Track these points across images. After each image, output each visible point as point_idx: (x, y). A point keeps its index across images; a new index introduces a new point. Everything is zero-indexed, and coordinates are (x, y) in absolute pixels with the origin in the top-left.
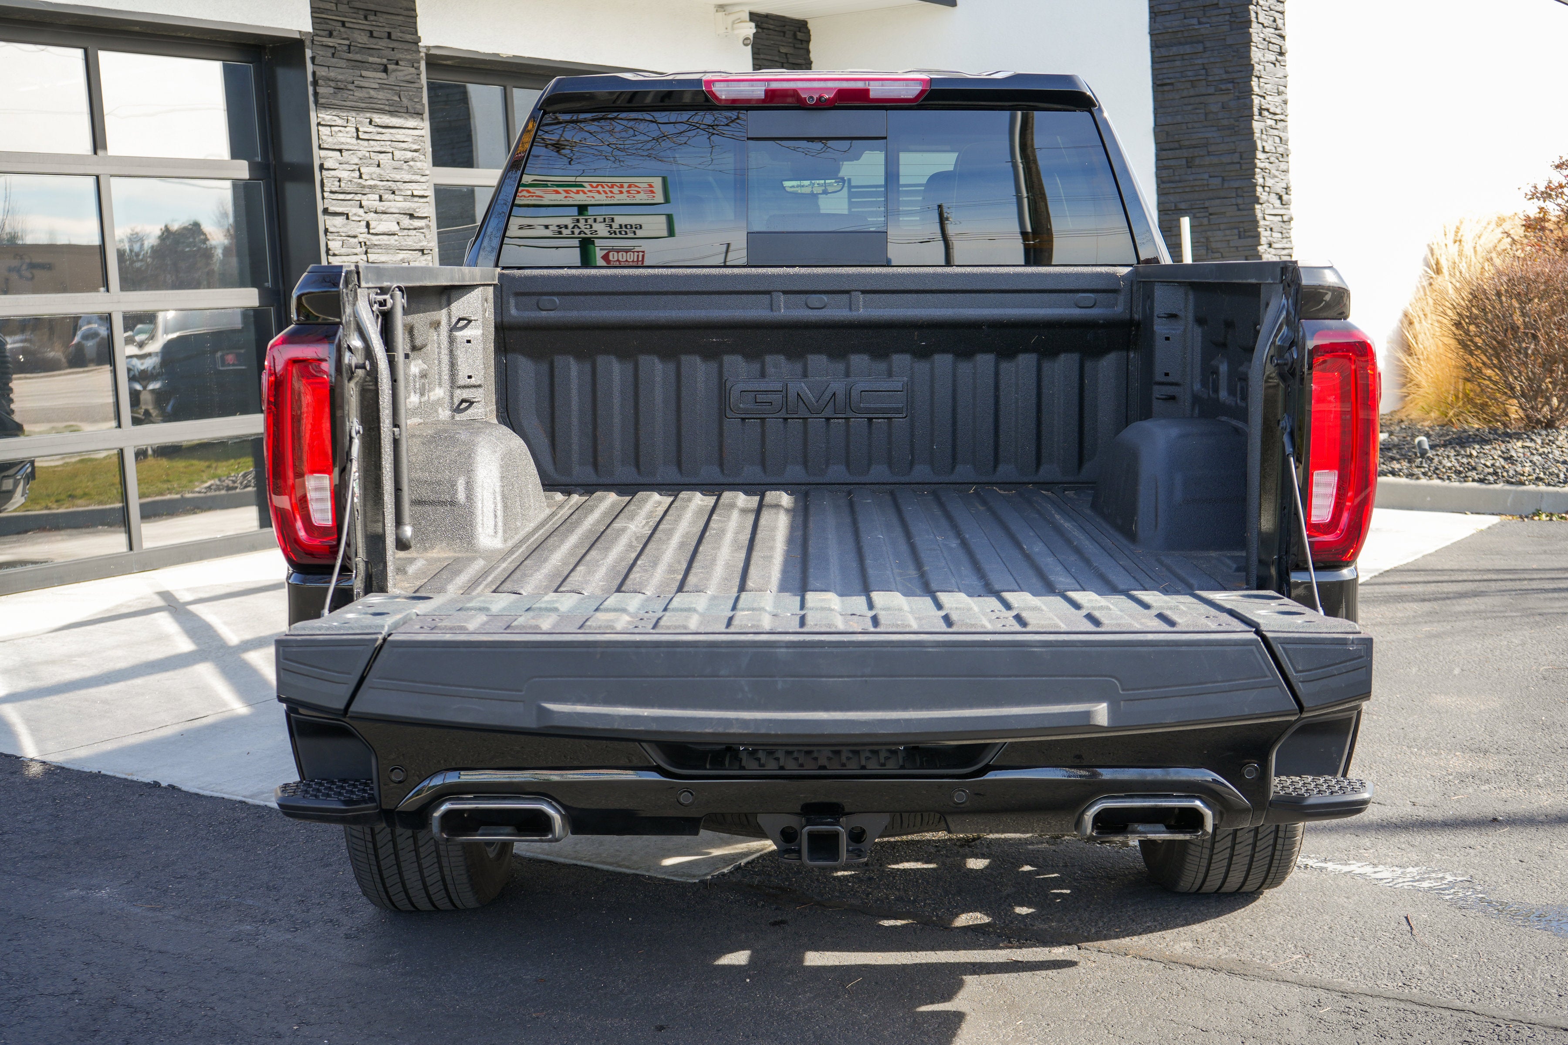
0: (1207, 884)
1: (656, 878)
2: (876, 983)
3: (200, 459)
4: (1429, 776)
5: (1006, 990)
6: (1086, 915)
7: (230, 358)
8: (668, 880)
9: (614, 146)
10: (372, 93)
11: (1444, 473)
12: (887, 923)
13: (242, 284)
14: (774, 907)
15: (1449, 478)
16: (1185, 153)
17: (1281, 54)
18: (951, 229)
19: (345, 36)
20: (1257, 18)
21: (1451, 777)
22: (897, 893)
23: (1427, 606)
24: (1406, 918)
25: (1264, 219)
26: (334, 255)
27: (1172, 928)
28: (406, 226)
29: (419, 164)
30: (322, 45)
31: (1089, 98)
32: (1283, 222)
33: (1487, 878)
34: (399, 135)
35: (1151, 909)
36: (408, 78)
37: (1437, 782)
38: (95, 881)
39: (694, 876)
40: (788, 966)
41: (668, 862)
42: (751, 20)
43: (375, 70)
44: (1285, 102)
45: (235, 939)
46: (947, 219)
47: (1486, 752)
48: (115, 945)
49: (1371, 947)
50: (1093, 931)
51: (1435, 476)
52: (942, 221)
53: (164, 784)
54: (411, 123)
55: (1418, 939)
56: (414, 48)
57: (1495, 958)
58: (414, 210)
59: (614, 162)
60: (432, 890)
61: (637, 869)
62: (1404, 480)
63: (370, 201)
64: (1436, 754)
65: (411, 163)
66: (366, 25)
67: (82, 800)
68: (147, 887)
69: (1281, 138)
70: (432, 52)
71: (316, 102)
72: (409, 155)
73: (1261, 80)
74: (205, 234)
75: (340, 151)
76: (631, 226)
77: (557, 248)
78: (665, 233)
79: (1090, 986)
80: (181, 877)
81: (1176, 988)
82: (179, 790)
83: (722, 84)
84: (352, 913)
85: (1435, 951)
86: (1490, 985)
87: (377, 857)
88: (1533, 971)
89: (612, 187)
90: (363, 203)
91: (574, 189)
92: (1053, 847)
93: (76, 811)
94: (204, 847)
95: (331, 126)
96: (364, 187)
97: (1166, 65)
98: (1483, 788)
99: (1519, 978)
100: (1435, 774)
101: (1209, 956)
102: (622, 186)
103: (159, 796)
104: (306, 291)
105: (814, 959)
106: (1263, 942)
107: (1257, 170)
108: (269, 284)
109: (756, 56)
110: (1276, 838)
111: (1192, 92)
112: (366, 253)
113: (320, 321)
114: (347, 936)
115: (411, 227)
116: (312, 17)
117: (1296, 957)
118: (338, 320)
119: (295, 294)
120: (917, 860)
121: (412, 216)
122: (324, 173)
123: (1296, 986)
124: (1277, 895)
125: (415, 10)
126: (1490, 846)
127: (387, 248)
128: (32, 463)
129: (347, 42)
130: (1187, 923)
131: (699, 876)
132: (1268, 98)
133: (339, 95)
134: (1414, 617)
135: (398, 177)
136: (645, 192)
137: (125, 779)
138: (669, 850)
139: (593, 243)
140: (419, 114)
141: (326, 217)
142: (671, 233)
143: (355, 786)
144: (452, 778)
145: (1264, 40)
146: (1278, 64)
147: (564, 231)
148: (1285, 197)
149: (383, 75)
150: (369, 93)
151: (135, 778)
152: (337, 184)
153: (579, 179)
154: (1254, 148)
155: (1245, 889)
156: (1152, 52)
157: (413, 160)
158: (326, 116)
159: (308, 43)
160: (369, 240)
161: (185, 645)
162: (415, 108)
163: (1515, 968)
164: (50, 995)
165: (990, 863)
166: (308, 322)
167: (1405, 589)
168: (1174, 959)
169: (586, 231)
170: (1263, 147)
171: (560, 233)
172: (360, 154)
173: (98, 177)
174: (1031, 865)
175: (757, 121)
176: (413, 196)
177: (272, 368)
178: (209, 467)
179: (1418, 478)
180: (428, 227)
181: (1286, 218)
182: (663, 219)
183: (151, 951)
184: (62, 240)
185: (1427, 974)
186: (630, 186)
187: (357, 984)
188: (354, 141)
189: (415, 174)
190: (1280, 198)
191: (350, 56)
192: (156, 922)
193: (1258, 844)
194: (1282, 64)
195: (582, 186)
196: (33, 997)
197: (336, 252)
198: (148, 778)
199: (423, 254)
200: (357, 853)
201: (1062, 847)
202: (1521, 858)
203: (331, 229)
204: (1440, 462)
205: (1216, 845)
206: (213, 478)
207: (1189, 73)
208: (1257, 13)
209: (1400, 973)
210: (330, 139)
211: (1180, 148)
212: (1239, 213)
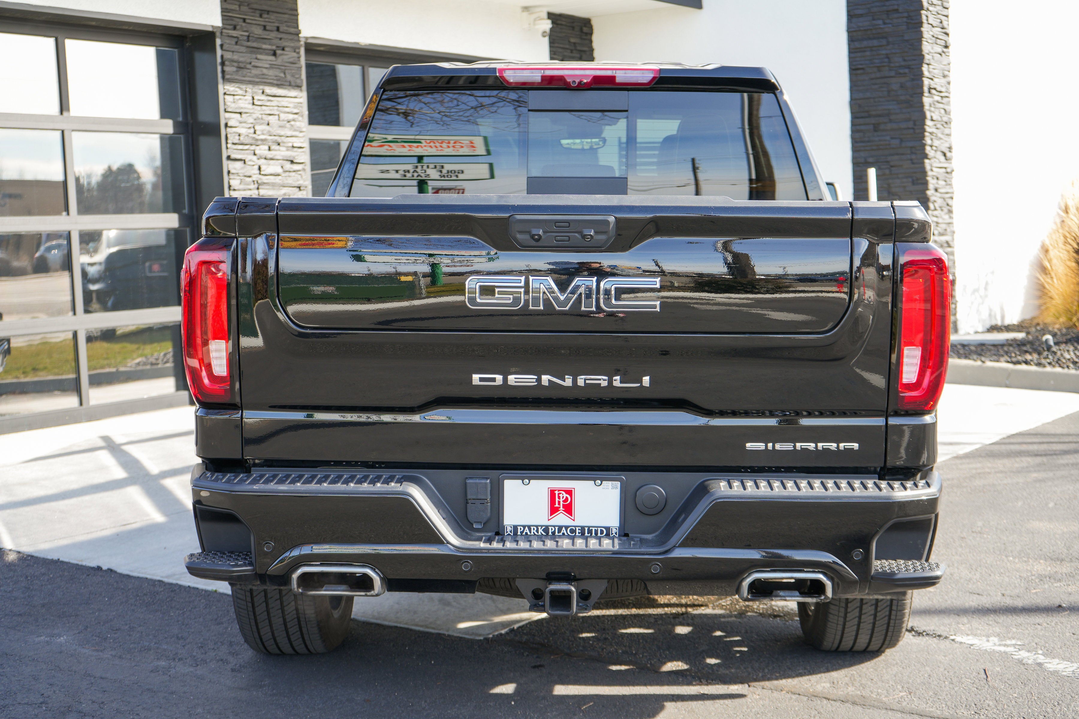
0: (843, 643)
1: (453, 636)
2: (603, 706)
3: (132, 342)
4: (1018, 576)
5: (694, 712)
6: (757, 665)
7: (156, 267)
8: (461, 638)
9: (443, 114)
10: (265, 71)
11: (1064, 363)
12: (614, 668)
13: (165, 210)
14: (535, 656)
15: (1068, 367)
16: (873, 120)
17: (946, 47)
18: (701, 176)
19: (245, 29)
20: (927, 20)
21: (1033, 577)
22: (624, 649)
23: (1038, 460)
24: (985, 670)
25: (932, 170)
26: (234, 190)
27: (816, 674)
28: (287, 169)
29: (298, 124)
30: (228, 36)
31: (773, 84)
32: (947, 173)
33: (1047, 645)
34: (284, 102)
35: (803, 662)
36: (291, 60)
37: (1023, 580)
38: (56, 631)
39: (480, 635)
40: (542, 694)
41: (462, 625)
42: (549, 18)
43: (267, 54)
44: (949, 83)
45: (155, 670)
46: (698, 168)
47: (1062, 560)
48: (70, 673)
49: (956, 689)
50: (760, 675)
51: (1057, 365)
52: (695, 169)
53: (105, 568)
54: (293, 93)
55: (990, 684)
56: (296, 38)
57: (1043, 697)
58: (294, 157)
59: (443, 125)
60: (293, 638)
61: (440, 630)
62: (1033, 368)
63: (262, 150)
64: (1025, 562)
65: (292, 123)
66: (261, 21)
67: (46, 578)
68: (93, 636)
69: (945, 110)
70: (310, 41)
71: (223, 78)
72: (291, 117)
73: (930, 66)
74: (138, 174)
75: (240, 113)
76: (455, 171)
77: (404, 186)
78: (488, 176)
79: (753, 710)
80: (117, 630)
81: (814, 712)
82: (115, 572)
83: (511, 71)
84: (237, 655)
85: (1002, 692)
86: (1036, 714)
87: (254, 613)
88: (1068, 706)
89: (442, 143)
90: (257, 152)
91: (415, 145)
92: (739, 620)
93: (42, 585)
94: (133, 610)
95: (234, 95)
96: (257, 140)
97: (859, 54)
98: (1055, 585)
99: (1058, 710)
100: (1022, 575)
101: (840, 693)
102: (449, 143)
103: (101, 576)
104: (212, 215)
105: (560, 690)
106: (880, 684)
107: (927, 134)
108: (186, 211)
109: (553, 45)
110: (891, 610)
111: (878, 75)
112: (258, 189)
113: (221, 235)
114: (233, 670)
115: (291, 170)
116: (222, 15)
117: (901, 694)
118: (234, 235)
119: (204, 218)
120: (640, 627)
121: (292, 162)
122: (228, 129)
123: (899, 713)
124: (894, 654)
125: (297, 10)
126: (1053, 624)
127: (273, 185)
128: (8, 341)
129: (247, 34)
130: (828, 670)
131: (484, 635)
132: (935, 79)
133: (240, 72)
134: (1027, 467)
135: (282, 133)
136: (468, 147)
137: (77, 565)
138: (463, 618)
139: (426, 183)
140: (299, 87)
141: (229, 162)
142: (492, 176)
143: (239, 556)
144: (306, 550)
145: (933, 36)
146: (943, 54)
147: (407, 174)
148: (948, 154)
149: (273, 58)
150: (262, 71)
151: (84, 564)
152: (237, 137)
153: (418, 137)
154: (924, 117)
155: (870, 648)
156: (849, 45)
157: (294, 120)
158: (230, 88)
159: (218, 34)
160: (260, 179)
161: (119, 473)
162: (296, 82)
163: (1056, 704)
164: (25, 704)
165: (692, 630)
166: (213, 236)
167: (1024, 447)
168: (816, 694)
169: (422, 175)
170: (932, 117)
171: (405, 176)
172: (255, 116)
173: (63, 132)
174: (721, 631)
175: (535, 99)
176: (293, 147)
177: (188, 269)
178: (138, 349)
179: (1044, 366)
180: (304, 170)
181: (949, 170)
182: (486, 167)
183: (95, 677)
184: (29, 177)
185: (993, 706)
186: (455, 143)
187: (239, 701)
188: (250, 106)
189: (295, 130)
190: (945, 155)
191: (249, 44)
192: (99, 659)
193: (878, 614)
194: (947, 54)
195: (420, 142)
196: (13, 705)
197: (236, 188)
198: (93, 564)
199: (300, 190)
200: (240, 610)
201: (745, 620)
202: (1074, 632)
203: (232, 171)
204: (1062, 355)
205: (848, 615)
206: (141, 355)
207: (876, 61)
208: (927, 17)
209: (974, 705)
210: (233, 105)
211: (869, 116)
212: (912, 166)
